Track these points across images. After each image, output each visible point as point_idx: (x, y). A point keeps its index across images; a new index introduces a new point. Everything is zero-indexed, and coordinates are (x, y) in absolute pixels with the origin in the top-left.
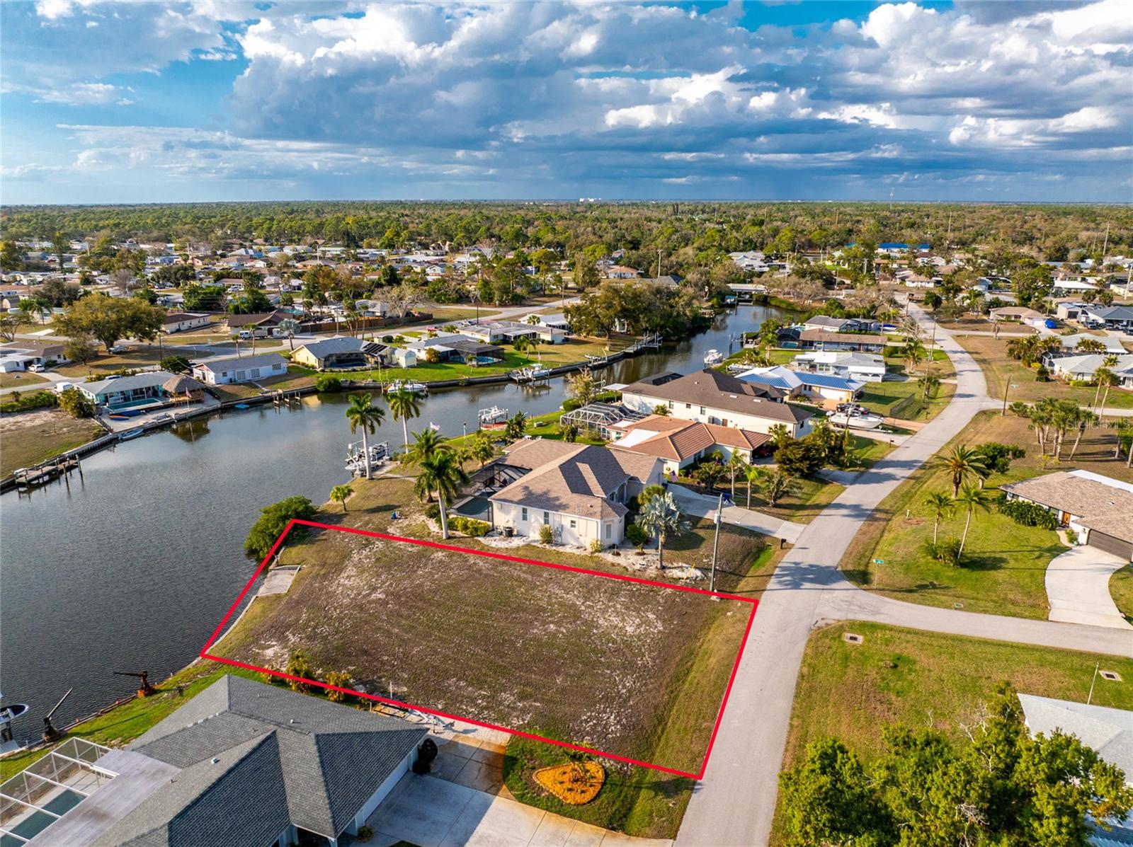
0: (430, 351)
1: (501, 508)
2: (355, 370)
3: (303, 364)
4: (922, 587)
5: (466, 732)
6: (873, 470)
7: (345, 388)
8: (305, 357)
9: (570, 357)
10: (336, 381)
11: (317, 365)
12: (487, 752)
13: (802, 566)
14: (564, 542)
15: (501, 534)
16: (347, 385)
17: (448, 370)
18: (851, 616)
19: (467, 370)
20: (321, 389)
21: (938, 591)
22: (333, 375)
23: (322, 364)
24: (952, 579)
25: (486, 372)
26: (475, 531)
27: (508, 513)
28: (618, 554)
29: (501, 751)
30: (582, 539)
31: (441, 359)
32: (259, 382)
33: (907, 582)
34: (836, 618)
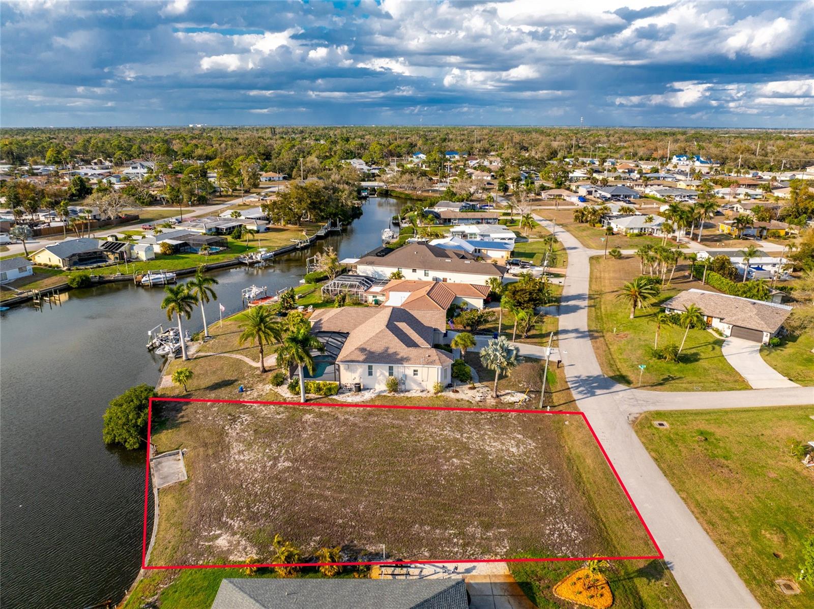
0: (163, 245)
1: (348, 369)
2: (99, 267)
3: (46, 265)
4: (666, 380)
5: (468, 571)
6: (563, 304)
7: (95, 283)
8: (46, 258)
9: (280, 242)
10: (87, 278)
11: (61, 265)
12: (501, 584)
13: (582, 378)
14: (407, 388)
15: (350, 390)
16: (97, 279)
17: (185, 260)
18: (645, 409)
19: (201, 259)
20: (75, 285)
21: (676, 381)
22: (81, 273)
23: (67, 263)
24: (678, 371)
25: (218, 259)
26: (330, 391)
27: (353, 371)
28: (457, 392)
29: (511, 580)
30: (424, 384)
31: (175, 251)
32: (9, 284)
33: (655, 379)
34: (638, 411)
